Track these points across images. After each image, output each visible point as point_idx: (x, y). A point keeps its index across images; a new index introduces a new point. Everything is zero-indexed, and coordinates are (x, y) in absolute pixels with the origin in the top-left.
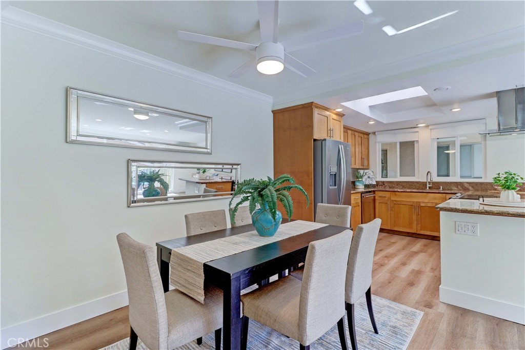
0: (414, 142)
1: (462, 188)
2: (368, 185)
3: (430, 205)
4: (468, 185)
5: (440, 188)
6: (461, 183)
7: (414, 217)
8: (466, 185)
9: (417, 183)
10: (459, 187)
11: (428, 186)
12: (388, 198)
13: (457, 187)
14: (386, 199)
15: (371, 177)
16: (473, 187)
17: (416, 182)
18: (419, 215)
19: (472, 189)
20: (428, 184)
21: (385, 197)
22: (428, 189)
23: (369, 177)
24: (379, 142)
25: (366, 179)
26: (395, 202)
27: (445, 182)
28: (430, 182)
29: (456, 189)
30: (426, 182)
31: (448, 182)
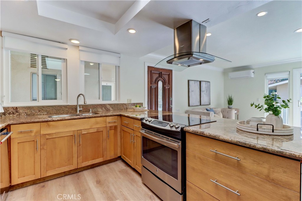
1: (106, 109)
3: (92, 131)
4: (109, 106)
5: (89, 111)
6: (104, 105)
7: (75, 149)
8: (108, 107)
9: (66, 106)
10: (103, 108)
11: (78, 109)
12: (37, 132)
13: (102, 109)
14: (33, 134)
16: (112, 108)
18: (80, 145)
19: (112, 109)
21: (31, 132)
22: (78, 112)
26: (48, 137)
27: (93, 105)
28: (80, 106)
29: (101, 110)
30: (77, 106)
31: (95, 105)
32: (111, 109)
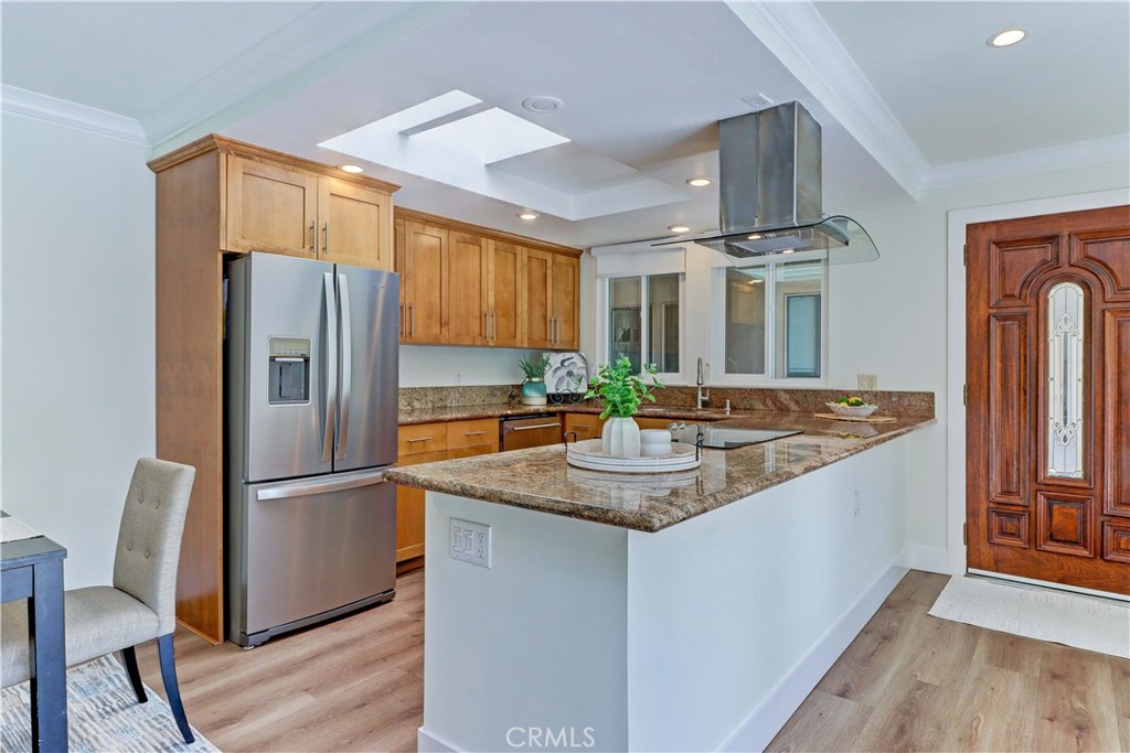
0: (678, 274)
1: (776, 405)
2: (567, 395)
4: (788, 397)
5: (724, 406)
6: (771, 391)
8: (784, 398)
10: (769, 402)
11: (700, 397)
13: (764, 403)
15: (575, 371)
16: (797, 402)
17: (677, 388)
19: (795, 408)
20: (700, 393)
22: (700, 407)
23: (570, 374)
24: (602, 277)
25: (561, 380)
27: (740, 389)
28: (704, 389)
29: (762, 407)
30: (697, 388)
31: (746, 390)
32: (793, 407)
